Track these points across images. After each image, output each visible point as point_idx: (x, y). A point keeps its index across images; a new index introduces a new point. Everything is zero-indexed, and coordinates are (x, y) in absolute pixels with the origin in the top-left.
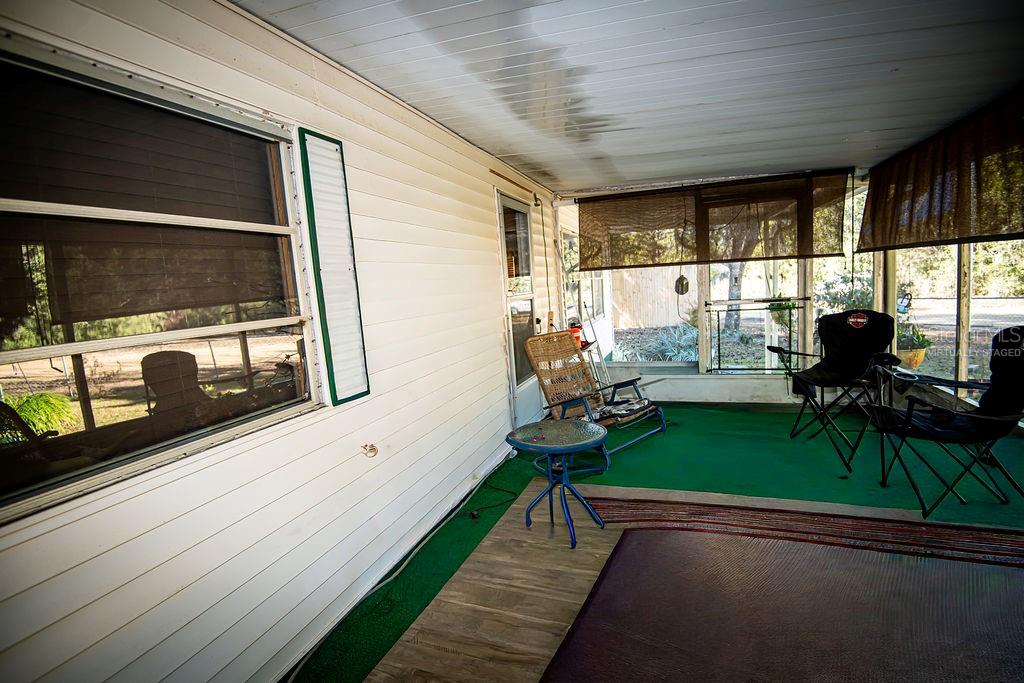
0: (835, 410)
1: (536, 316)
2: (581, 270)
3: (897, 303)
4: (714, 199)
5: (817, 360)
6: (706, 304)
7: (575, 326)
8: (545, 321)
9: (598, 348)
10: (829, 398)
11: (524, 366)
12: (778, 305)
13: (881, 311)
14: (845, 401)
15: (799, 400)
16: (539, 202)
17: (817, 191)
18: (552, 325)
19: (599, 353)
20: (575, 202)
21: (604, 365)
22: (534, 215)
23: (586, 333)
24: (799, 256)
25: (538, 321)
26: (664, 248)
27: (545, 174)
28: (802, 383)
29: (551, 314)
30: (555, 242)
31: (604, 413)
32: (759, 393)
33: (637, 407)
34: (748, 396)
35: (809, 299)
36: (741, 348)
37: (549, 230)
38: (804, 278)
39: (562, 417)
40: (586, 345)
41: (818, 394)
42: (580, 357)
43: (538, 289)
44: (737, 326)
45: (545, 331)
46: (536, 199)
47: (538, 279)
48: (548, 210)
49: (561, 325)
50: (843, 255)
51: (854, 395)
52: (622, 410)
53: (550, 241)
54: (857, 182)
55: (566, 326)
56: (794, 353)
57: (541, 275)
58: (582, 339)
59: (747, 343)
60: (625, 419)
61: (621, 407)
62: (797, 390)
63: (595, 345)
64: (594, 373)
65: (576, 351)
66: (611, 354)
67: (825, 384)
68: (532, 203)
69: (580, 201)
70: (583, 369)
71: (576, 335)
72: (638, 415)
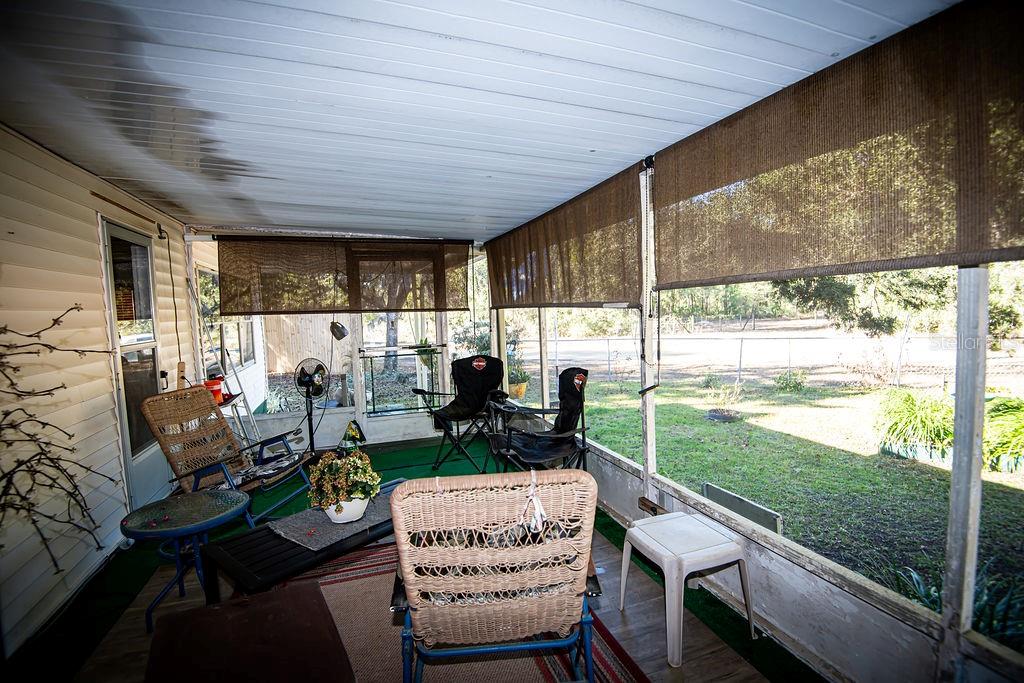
0: (468, 439)
1: (160, 368)
2: (222, 314)
3: (507, 350)
4: (364, 253)
5: (453, 398)
6: (360, 351)
7: (215, 376)
8: (173, 374)
9: (245, 400)
10: (463, 428)
11: (141, 432)
12: (425, 351)
13: (496, 356)
14: (475, 430)
15: (441, 434)
16: (164, 235)
17: (447, 256)
18: (183, 378)
19: (247, 406)
20: (214, 239)
21: (252, 419)
22: (157, 249)
23: (230, 385)
24: (437, 309)
25: (164, 374)
26: (326, 289)
27: (172, 204)
28: (441, 419)
29: (181, 366)
30: (188, 280)
31: (247, 477)
32: (409, 431)
33: (287, 463)
34: (401, 434)
35: (445, 345)
36: (399, 387)
37: (178, 267)
38: (441, 327)
39: (196, 489)
40: (229, 398)
41: (455, 428)
42: (219, 414)
43: (163, 336)
44: (395, 366)
45: (173, 386)
46: (161, 231)
47: (163, 325)
48: (177, 244)
49: (196, 376)
50: (468, 310)
51: (480, 425)
52: (269, 470)
53: (180, 279)
54: (476, 252)
55: (203, 377)
56: (436, 394)
57: (167, 319)
58: (224, 391)
59: (404, 382)
60: (272, 480)
61: (269, 466)
62: (438, 426)
63: (241, 397)
64: (238, 430)
65: (213, 408)
66: (265, 403)
67: (459, 418)
68: (155, 236)
69: (220, 239)
70: (222, 429)
71: (216, 388)
72: (287, 472)
